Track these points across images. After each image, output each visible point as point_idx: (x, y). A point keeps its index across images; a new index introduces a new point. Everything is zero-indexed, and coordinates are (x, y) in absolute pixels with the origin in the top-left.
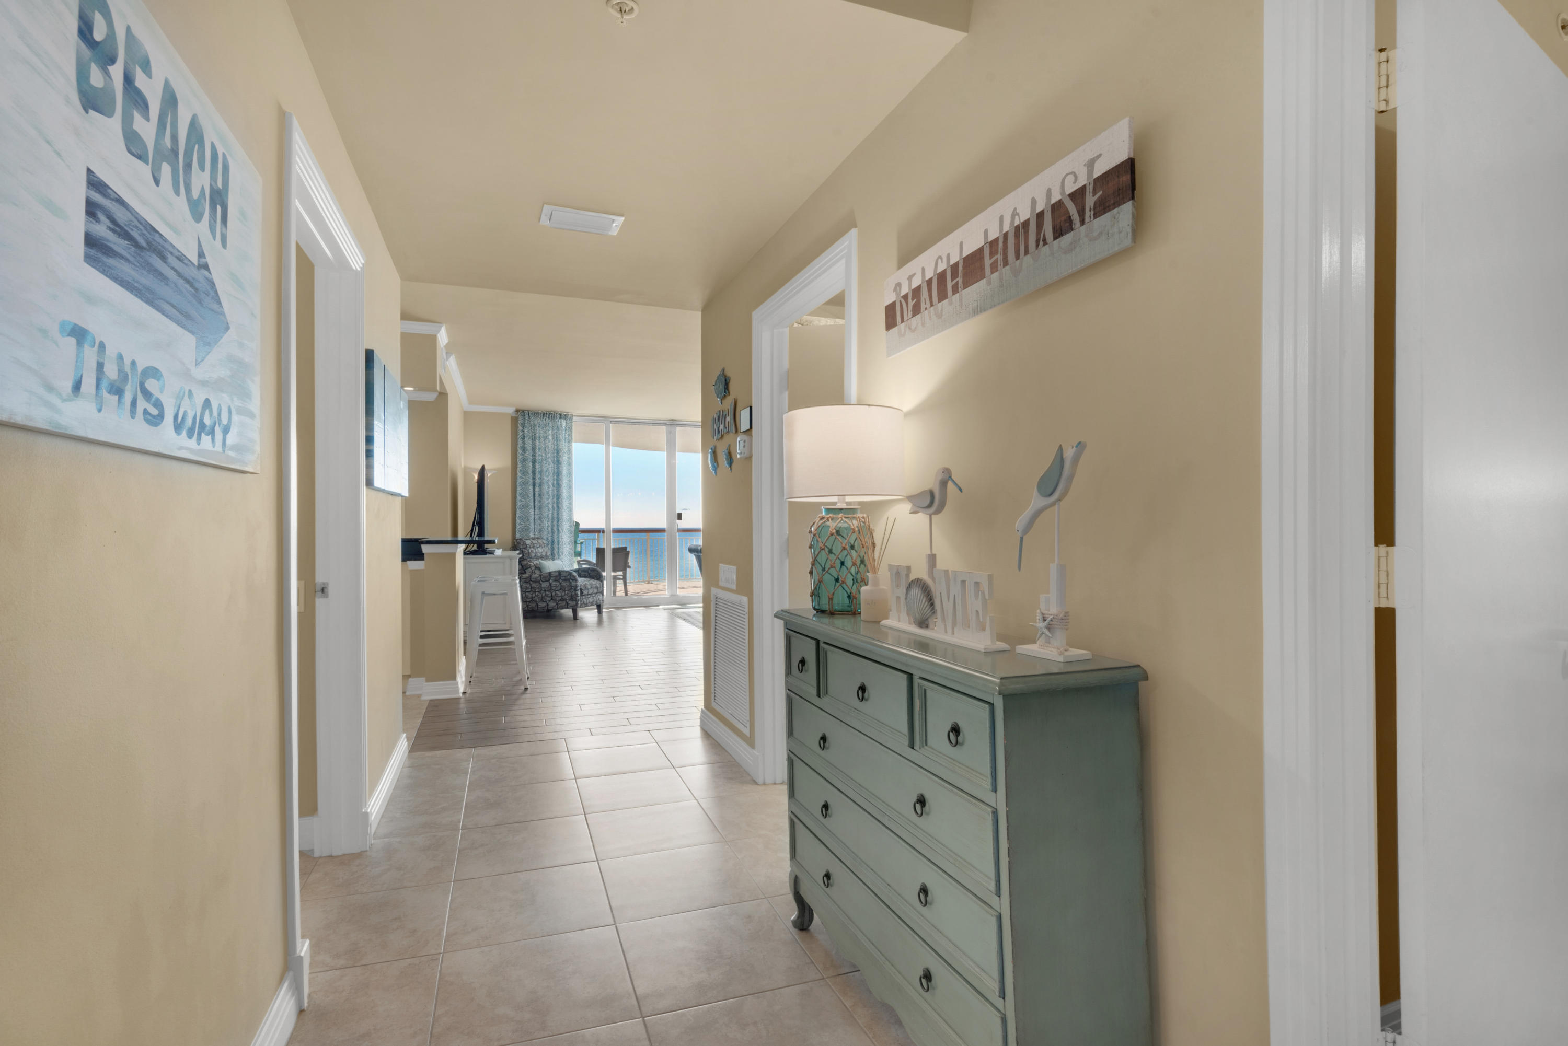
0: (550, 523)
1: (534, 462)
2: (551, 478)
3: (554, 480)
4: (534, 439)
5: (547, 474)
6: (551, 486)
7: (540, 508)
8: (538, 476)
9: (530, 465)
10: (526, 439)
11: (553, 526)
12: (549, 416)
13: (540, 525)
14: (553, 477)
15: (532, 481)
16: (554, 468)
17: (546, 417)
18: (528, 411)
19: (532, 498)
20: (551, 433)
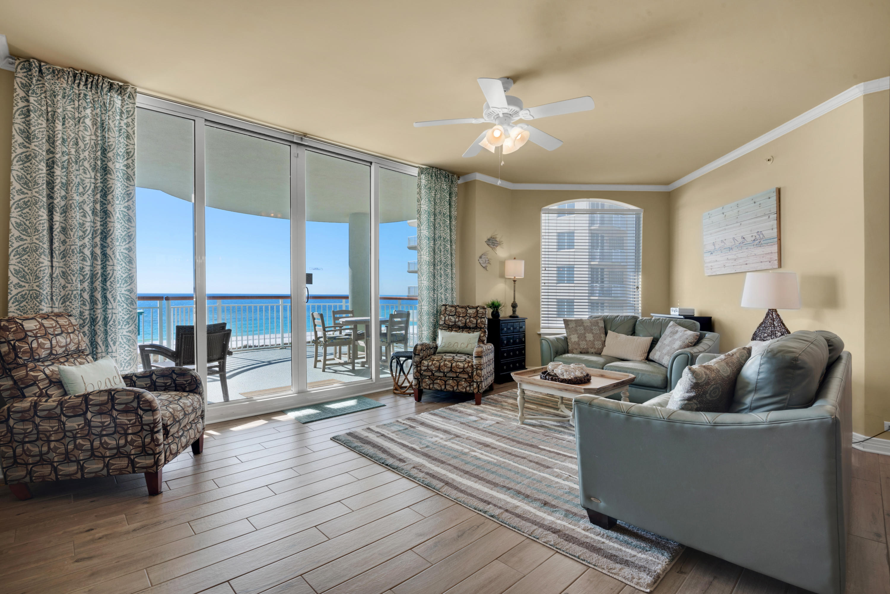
0: (86, 284)
1: (51, 165)
2: (88, 198)
3: (95, 202)
4: (51, 120)
5: (81, 190)
6: (90, 213)
7: (64, 255)
8: (59, 193)
9: (40, 167)
10: (32, 115)
11: (93, 290)
12: (87, 80)
13: (64, 287)
14: (94, 195)
15: (45, 199)
16: (96, 179)
17: (81, 80)
18: (40, 61)
19: (45, 233)
20: (90, 115)
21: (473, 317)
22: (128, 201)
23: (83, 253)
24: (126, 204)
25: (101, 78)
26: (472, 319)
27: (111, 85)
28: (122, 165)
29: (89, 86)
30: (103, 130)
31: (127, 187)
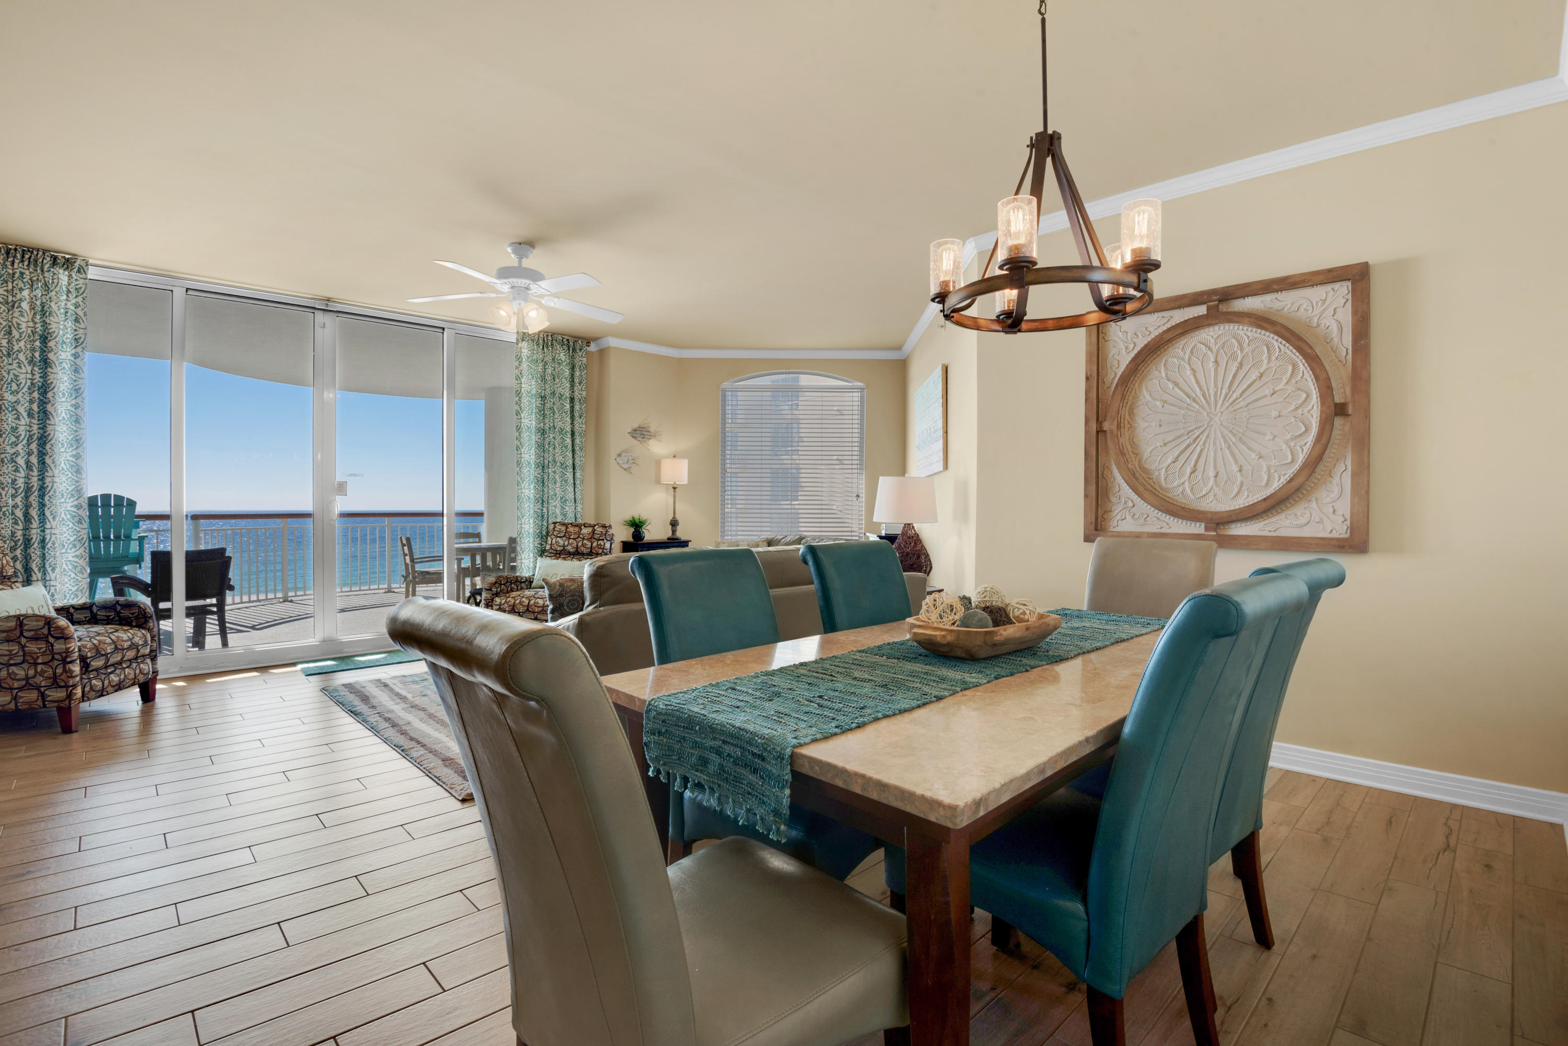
0: (18, 500)
2: (23, 397)
3: (31, 402)
5: (14, 387)
6: (25, 414)
11: (27, 506)
12: (23, 257)
14: (31, 394)
16: (33, 375)
17: (15, 257)
20: (27, 297)
21: (587, 540)
22: (76, 397)
23: (15, 462)
24: (74, 402)
25: (41, 253)
26: (585, 541)
27: (55, 259)
28: (69, 354)
29: (26, 263)
30: (44, 314)
31: (75, 381)
